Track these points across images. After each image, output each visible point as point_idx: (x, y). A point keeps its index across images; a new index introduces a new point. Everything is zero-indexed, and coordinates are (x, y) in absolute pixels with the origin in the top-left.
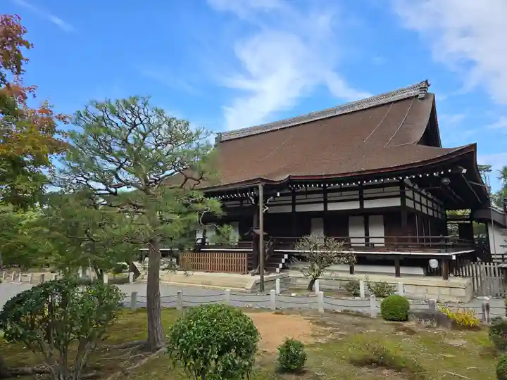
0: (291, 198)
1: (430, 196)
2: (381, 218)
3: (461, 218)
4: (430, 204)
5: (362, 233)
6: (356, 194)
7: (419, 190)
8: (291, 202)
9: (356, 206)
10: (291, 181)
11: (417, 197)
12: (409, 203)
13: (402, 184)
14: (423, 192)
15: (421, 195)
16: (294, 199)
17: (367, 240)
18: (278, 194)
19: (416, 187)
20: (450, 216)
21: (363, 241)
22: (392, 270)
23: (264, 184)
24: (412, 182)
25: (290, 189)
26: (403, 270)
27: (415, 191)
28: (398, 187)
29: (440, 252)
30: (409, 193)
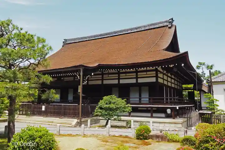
0: (101, 76)
1: (173, 77)
2: (147, 88)
3: (190, 89)
4: (173, 81)
5: (138, 96)
6: (134, 75)
7: (167, 74)
8: (101, 78)
9: (134, 81)
10: (100, 67)
11: (165, 77)
12: (160, 81)
13: (156, 70)
14: (169, 75)
15: (168, 76)
16: (103, 77)
17: (140, 99)
18: (93, 74)
19: (165, 72)
20: (185, 87)
21: (138, 99)
22: (149, 115)
23: (83, 68)
24: (162, 70)
25: (100, 71)
26: (154, 115)
27: (164, 74)
28: (155, 72)
29: (171, 105)
30: (160, 75)
